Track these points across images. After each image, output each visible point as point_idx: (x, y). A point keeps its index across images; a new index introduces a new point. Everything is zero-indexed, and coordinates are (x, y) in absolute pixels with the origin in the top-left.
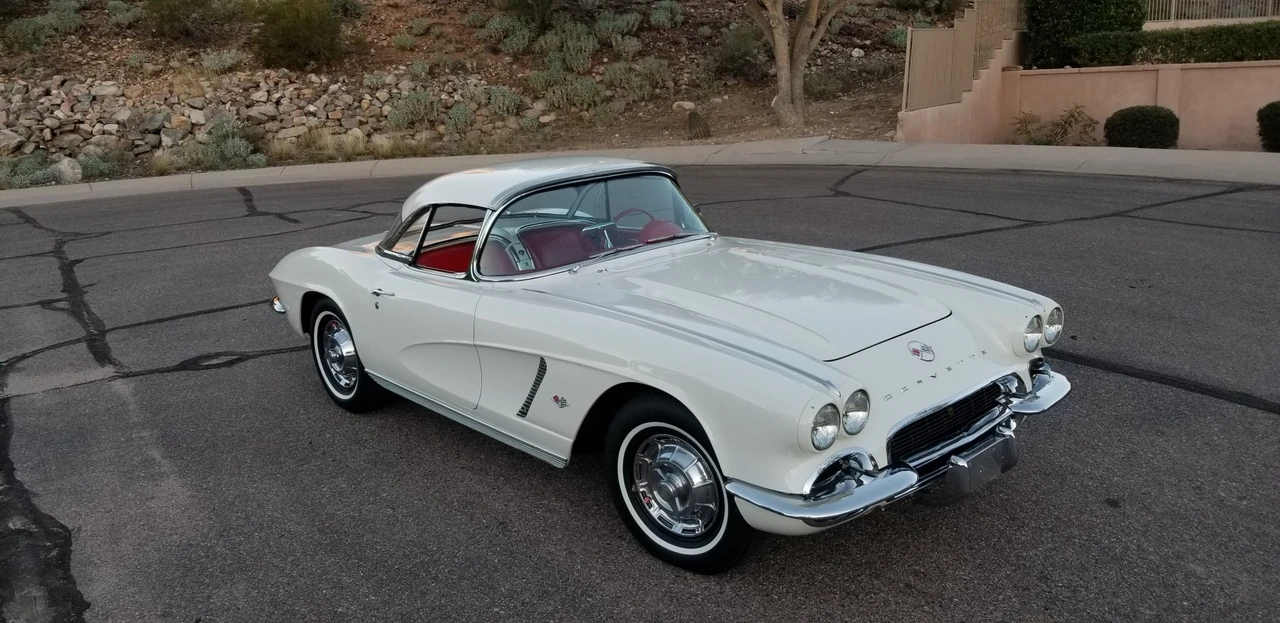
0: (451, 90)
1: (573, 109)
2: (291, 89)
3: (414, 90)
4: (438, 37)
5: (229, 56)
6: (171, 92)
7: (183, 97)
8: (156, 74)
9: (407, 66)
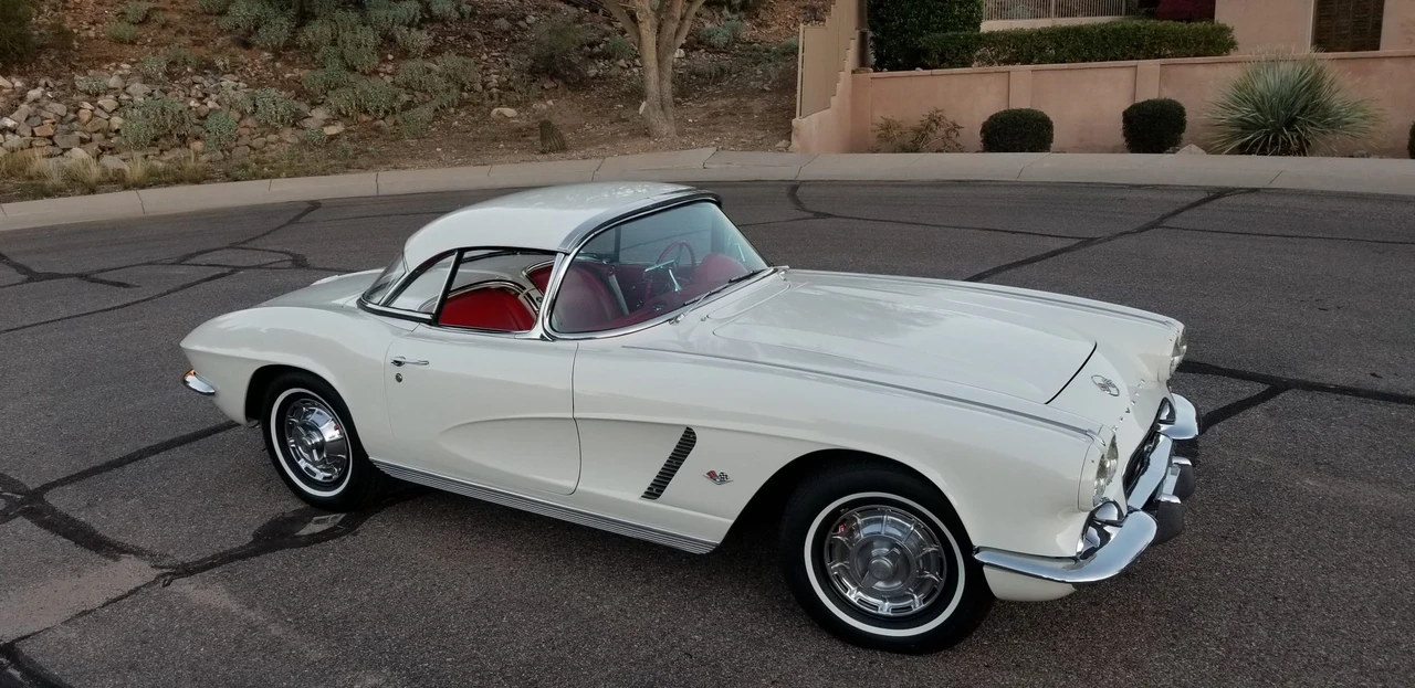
0: (200, 95)
1: (365, 118)
3: (150, 95)
4: (164, 26)
9: (132, 64)
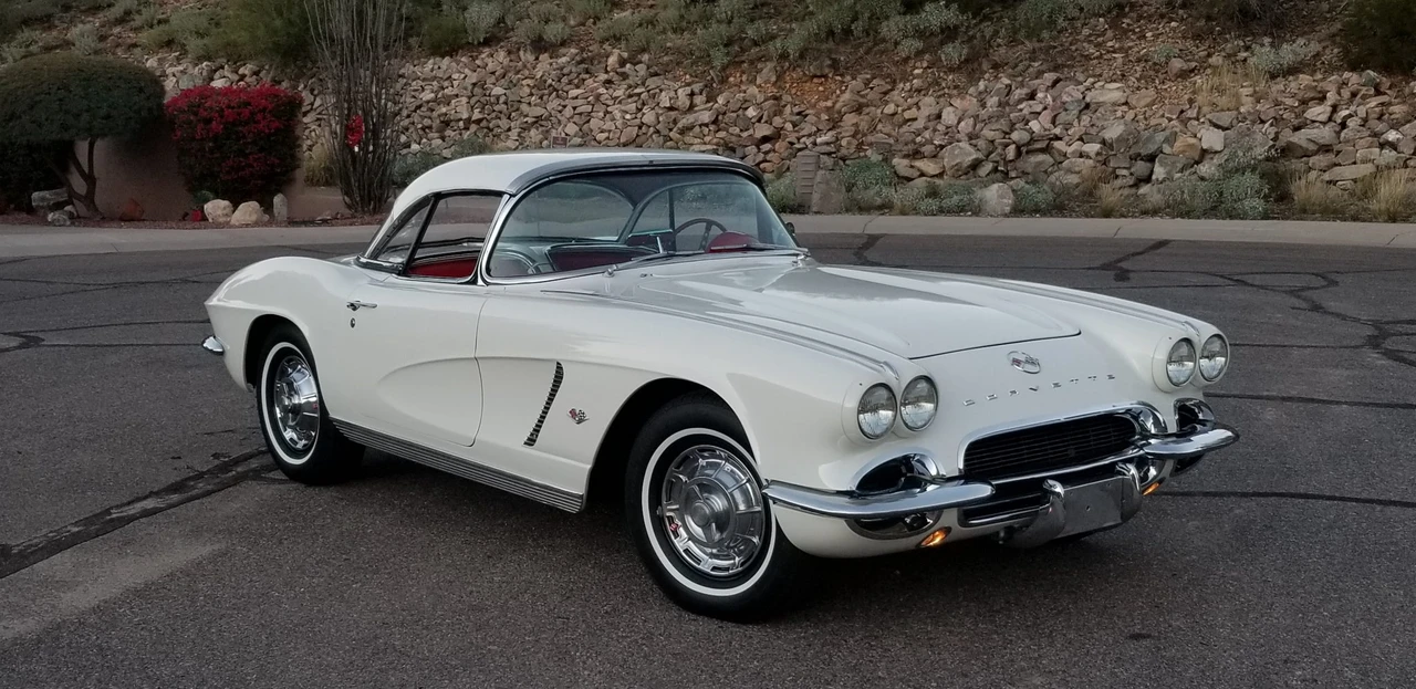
2: (1373, 104)
5: (1290, 52)
6: (1191, 101)
7: (1205, 109)
8: (1184, 75)
